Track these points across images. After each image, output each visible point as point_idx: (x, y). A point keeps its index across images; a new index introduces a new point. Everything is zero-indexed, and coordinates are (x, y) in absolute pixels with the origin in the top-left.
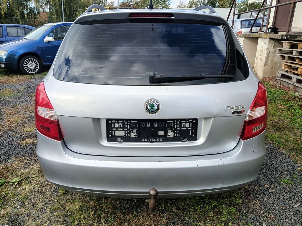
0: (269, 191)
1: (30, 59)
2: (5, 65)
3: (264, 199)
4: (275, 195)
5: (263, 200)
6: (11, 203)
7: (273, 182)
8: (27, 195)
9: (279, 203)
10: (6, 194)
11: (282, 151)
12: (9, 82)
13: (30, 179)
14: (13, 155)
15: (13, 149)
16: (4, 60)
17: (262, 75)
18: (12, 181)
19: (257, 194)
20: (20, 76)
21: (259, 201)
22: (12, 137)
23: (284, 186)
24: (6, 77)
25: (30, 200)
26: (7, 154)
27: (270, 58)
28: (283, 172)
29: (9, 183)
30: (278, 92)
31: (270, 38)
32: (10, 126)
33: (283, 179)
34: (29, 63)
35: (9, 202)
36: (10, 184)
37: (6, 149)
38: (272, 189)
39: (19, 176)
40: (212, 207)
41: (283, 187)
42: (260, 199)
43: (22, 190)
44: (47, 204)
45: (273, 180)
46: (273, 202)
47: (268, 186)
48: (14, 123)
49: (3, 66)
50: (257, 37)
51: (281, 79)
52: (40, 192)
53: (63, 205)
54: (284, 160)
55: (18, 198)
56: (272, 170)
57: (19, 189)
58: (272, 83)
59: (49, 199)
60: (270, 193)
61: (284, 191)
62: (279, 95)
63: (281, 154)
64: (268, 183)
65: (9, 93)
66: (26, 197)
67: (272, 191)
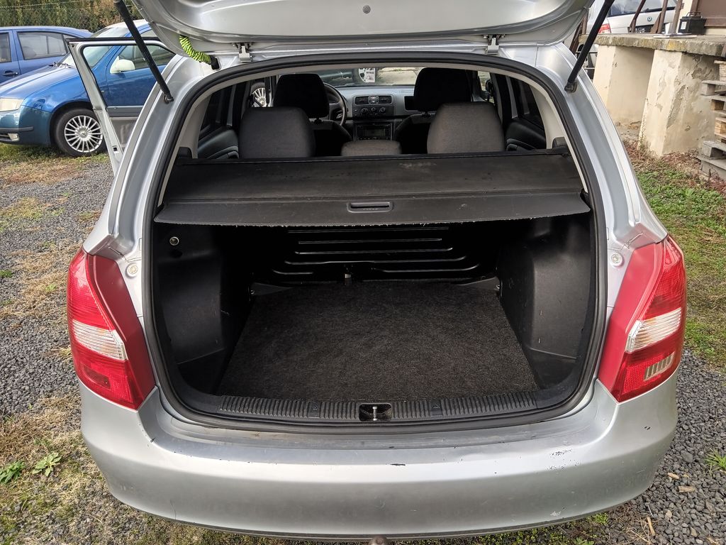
0: (678, 491)
1: (79, 117)
2: (19, 136)
3: (664, 514)
4: (695, 504)
5: (662, 516)
6: (36, 527)
7: (688, 463)
8: (74, 503)
9: (706, 528)
10: (23, 501)
11: (712, 371)
12: (32, 180)
13: (82, 459)
14: (42, 390)
15: (40, 371)
16: (17, 123)
17: (662, 146)
18: (39, 463)
19: (648, 500)
20: (57, 159)
21: (652, 519)
22: (38, 337)
23: (718, 476)
24: (24, 164)
25: (83, 519)
26: (27, 388)
27: (684, 104)
28: (714, 434)
29: (30, 470)
30: (703, 198)
31: (685, 53)
32: (34, 307)
33: (715, 455)
34: (76, 127)
35: (31, 524)
36: (34, 472)
37: (23, 371)
38: (688, 485)
39: (56, 448)
40: (533, 537)
41: (715, 479)
42: (655, 515)
43: (64, 490)
44: (123, 528)
45: (690, 458)
46: (689, 523)
47: (677, 477)
48: (44, 296)
49: (15, 137)
50: (651, 47)
51: (712, 162)
52: (106, 496)
53: (161, 533)
54: (718, 396)
55: (52, 514)
56: (686, 427)
57: (57, 487)
58: (688, 169)
59: (129, 516)
60: (682, 497)
61: (719, 491)
62: (704, 204)
63: (711, 377)
64: (676, 466)
65: (29, 209)
66: (71, 511)
67: (687, 489)
